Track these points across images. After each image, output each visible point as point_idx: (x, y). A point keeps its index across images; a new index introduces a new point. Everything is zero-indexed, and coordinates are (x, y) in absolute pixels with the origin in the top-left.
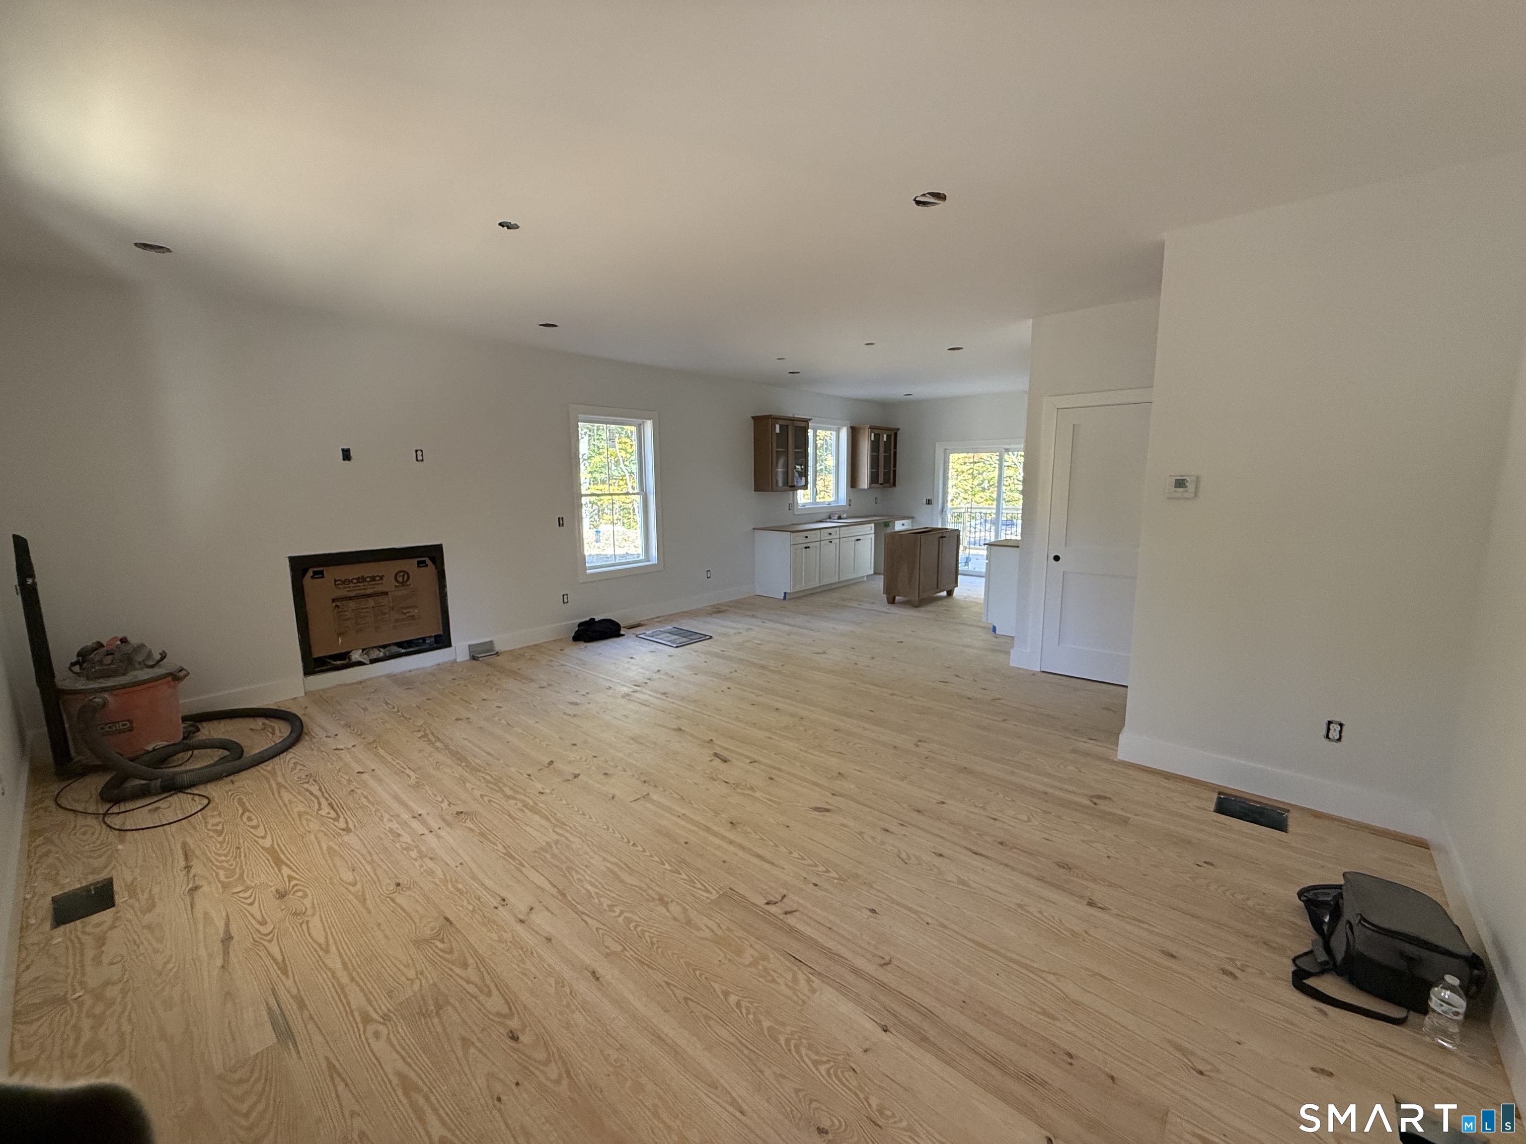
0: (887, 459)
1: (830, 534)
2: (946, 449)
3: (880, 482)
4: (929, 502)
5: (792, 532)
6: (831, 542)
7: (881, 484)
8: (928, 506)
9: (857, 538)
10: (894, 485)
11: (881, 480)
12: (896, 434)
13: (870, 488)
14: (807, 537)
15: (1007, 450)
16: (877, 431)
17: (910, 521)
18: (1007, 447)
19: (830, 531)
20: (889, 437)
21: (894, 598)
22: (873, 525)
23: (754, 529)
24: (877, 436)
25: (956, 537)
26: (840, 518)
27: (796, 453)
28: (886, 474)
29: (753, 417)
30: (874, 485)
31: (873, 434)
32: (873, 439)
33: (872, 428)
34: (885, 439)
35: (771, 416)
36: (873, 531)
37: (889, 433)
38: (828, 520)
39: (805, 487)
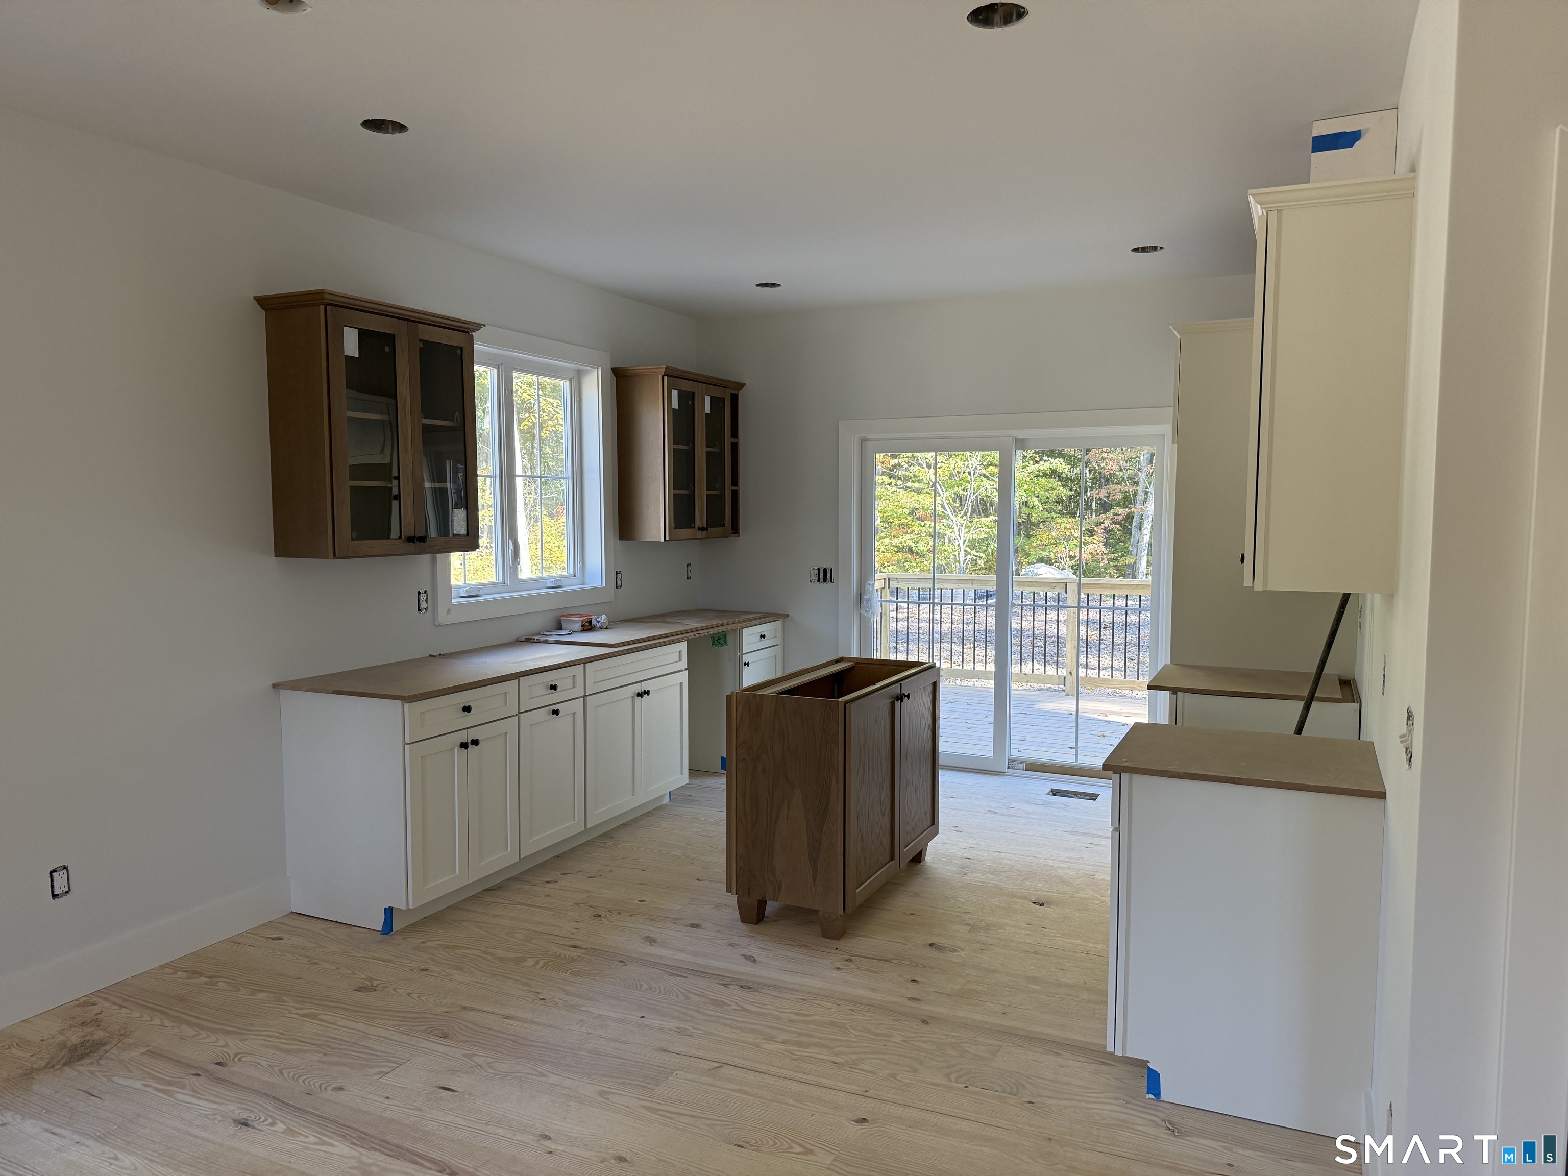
0: (714, 460)
1: (554, 687)
2: (863, 440)
3: (698, 523)
4: (825, 575)
5: (405, 699)
6: (556, 712)
7: (702, 529)
8: (822, 585)
9: (639, 688)
10: (735, 529)
11: (701, 518)
12: (735, 398)
13: (672, 539)
14: (467, 709)
15: (1021, 444)
16: (687, 386)
17: (778, 624)
18: (1021, 434)
19: (550, 678)
20: (717, 403)
21: (762, 904)
22: (683, 646)
23: (275, 686)
24: (687, 399)
25: (930, 689)
26: (588, 627)
27: (426, 429)
28: (714, 503)
29: (255, 298)
30: (685, 532)
31: (675, 393)
32: (675, 405)
33: (673, 376)
34: (708, 410)
35: (322, 293)
36: (684, 664)
37: (718, 393)
38: (554, 636)
39: (470, 542)
